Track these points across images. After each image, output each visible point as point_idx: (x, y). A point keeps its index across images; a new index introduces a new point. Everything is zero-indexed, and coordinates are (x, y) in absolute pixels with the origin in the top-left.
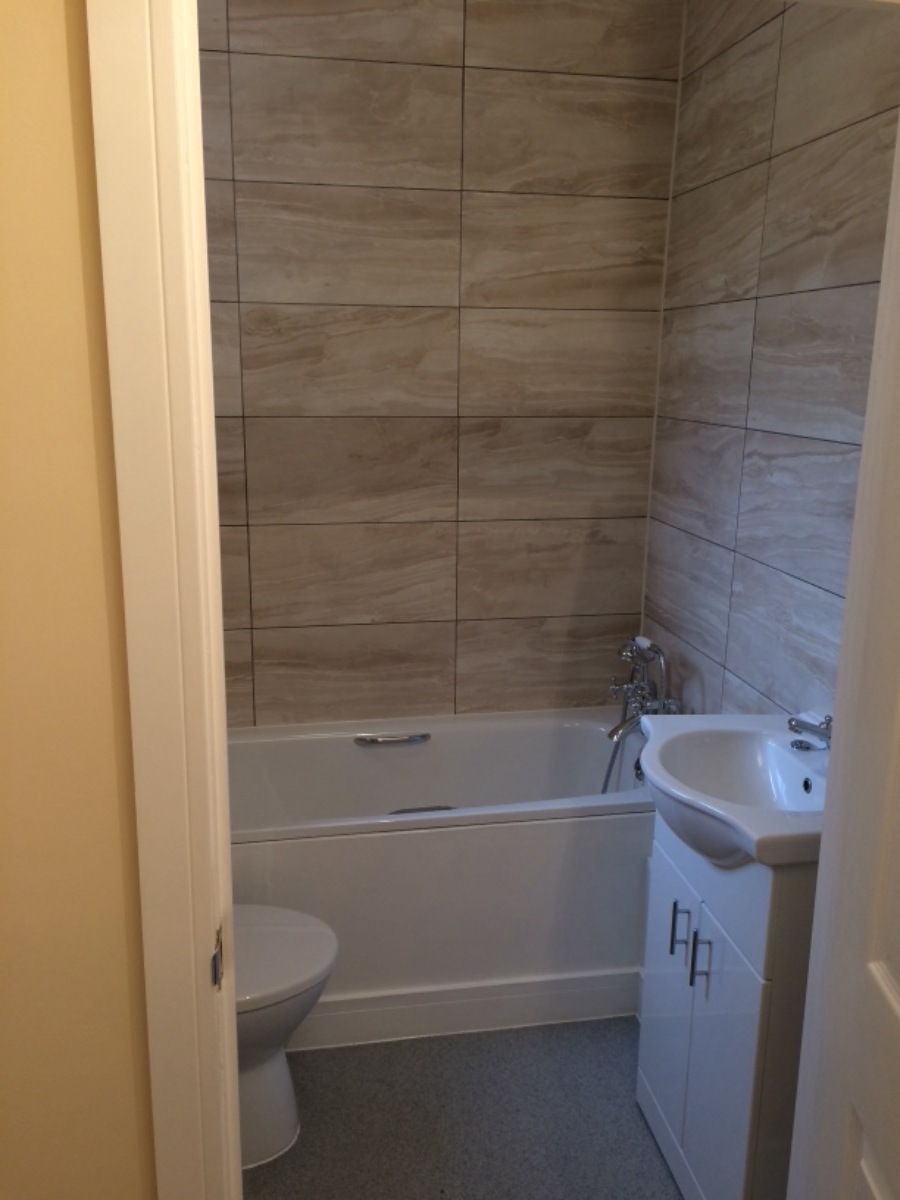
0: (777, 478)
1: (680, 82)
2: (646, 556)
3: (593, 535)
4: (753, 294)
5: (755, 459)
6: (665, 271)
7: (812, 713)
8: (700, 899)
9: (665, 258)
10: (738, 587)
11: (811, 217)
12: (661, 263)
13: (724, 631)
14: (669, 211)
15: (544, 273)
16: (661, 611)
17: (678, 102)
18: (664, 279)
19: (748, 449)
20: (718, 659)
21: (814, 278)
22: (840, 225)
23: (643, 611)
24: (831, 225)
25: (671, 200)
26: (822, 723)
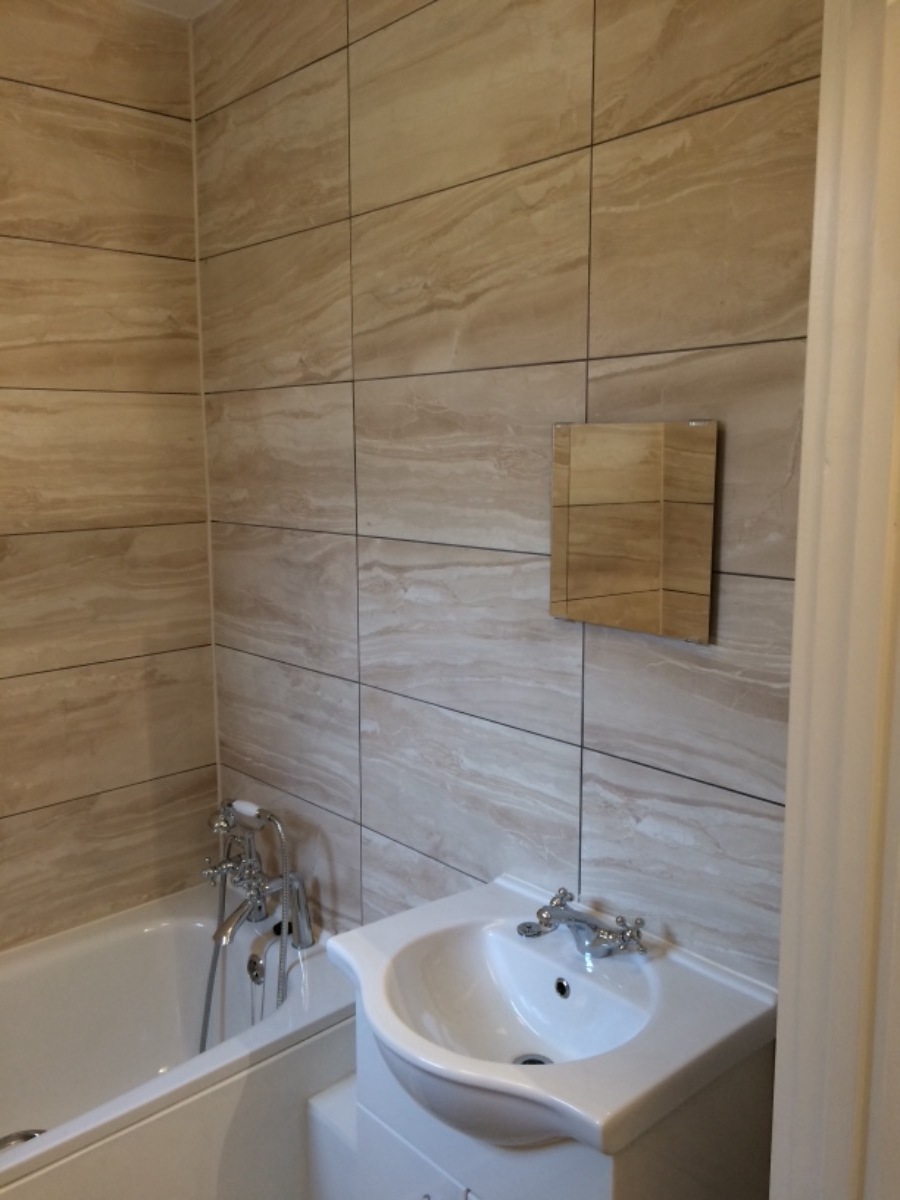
0: (413, 594)
1: (194, 122)
2: (215, 693)
3: (150, 675)
4: (347, 375)
5: (377, 571)
6: (200, 346)
7: (509, 876)
8: (464, 1189)
9: (199, 331)
10: (368, 726)
11: (425, 287)
12: (194, 337)
13: (356, 780)
14: (198, 275)
15: (48, 343)
16: (248, 759)
17: (194, 144)
18: (201, 357)
19: (364, 559)
20: (350, 815)
21: (441, 358)
22: (472, 298)
23: (218, 759)
24: (458, 297)
25: (197, 263)
26: (554, 899)
